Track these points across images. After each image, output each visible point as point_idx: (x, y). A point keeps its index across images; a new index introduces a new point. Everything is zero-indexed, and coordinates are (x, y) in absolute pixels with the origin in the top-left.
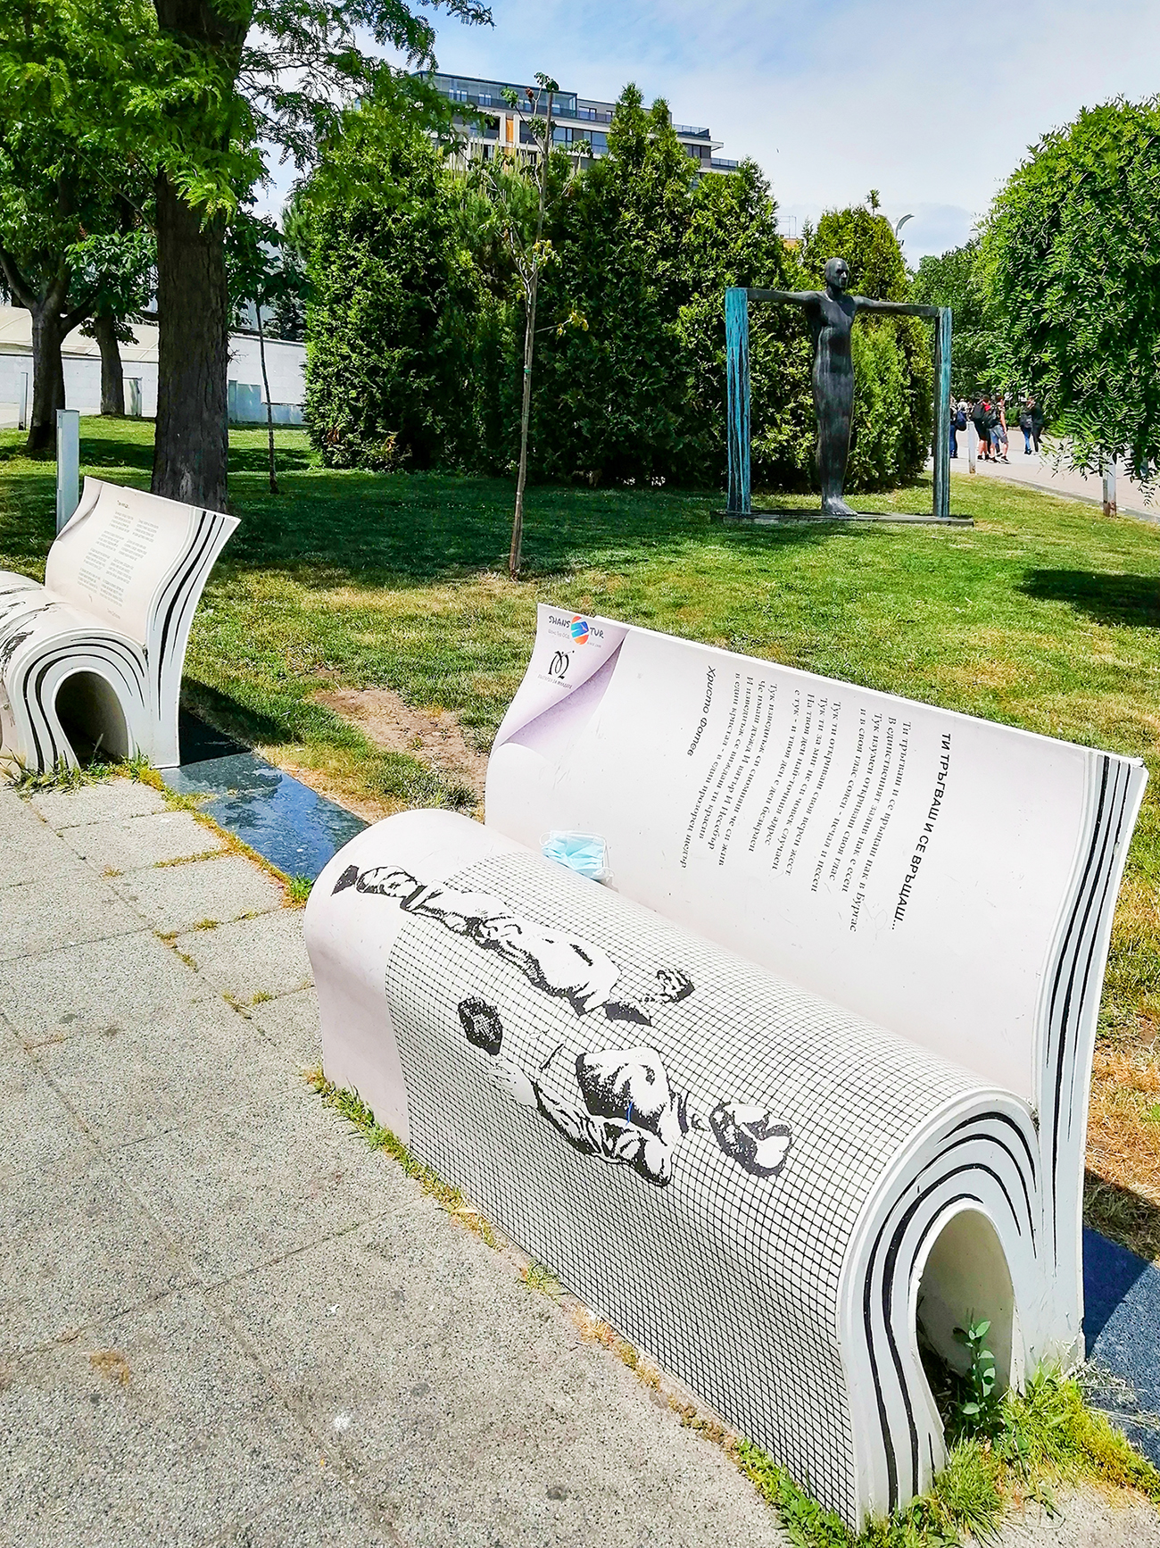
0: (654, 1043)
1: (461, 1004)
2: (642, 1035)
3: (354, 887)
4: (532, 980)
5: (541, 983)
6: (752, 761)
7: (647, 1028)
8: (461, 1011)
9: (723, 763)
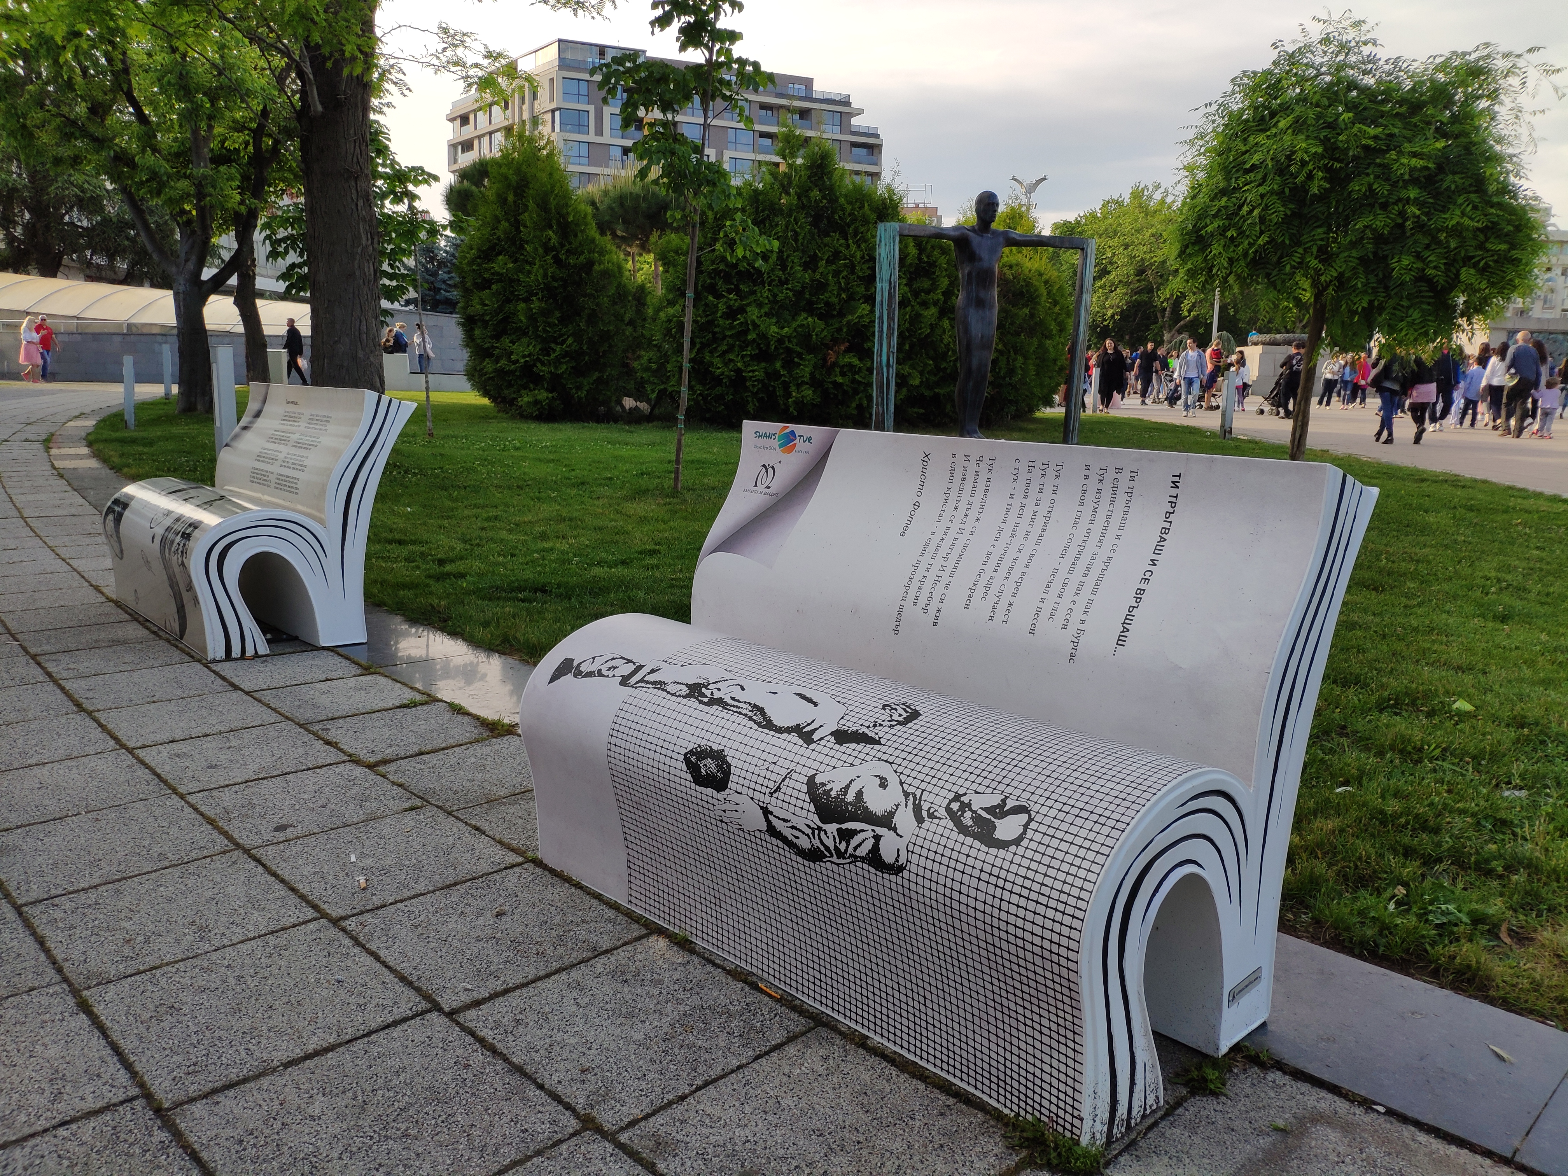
0: (885, 757)
1: (686, 754)
2: (873, 753)
3: (570, 676)
4: (759, 724)
5: (769, 725)
6: (966, 533)
7: (877, 747)
8: (687, 760)
9: (936, 539)
